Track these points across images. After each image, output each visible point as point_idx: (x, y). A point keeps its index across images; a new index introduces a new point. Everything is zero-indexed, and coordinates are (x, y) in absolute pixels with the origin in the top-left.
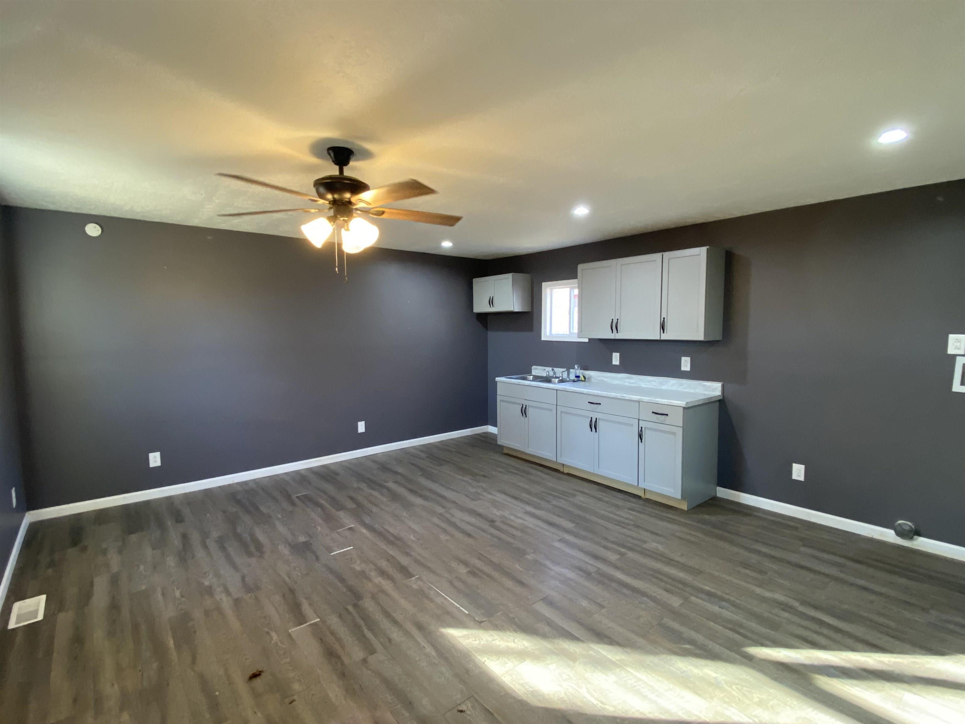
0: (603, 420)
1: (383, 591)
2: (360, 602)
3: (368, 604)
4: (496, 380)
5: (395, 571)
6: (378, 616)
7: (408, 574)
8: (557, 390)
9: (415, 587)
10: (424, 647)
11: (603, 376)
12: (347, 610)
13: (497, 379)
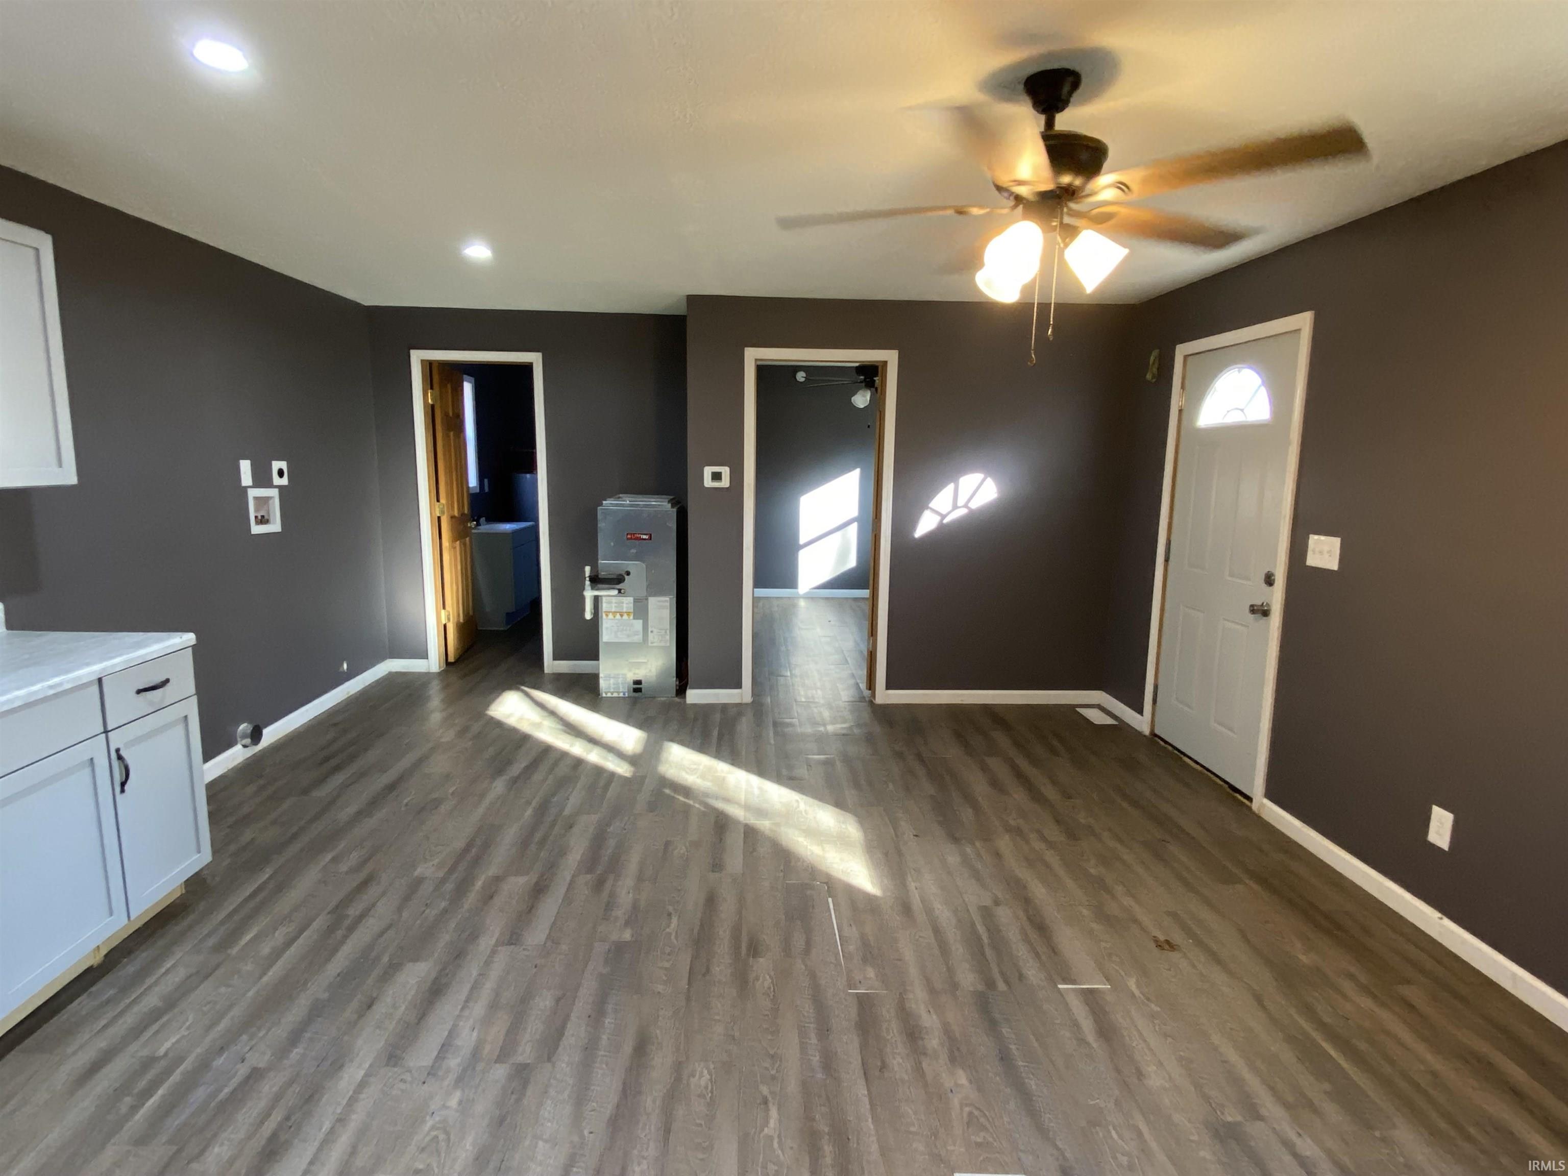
1: (932, 991)
2: (981, 987)
3: (968, 979)
5: (885, 1025)
6: (958, 949)
7: (865, 1004)
9: (871, 973)
10: (916, 889)
12: (1007, 982)
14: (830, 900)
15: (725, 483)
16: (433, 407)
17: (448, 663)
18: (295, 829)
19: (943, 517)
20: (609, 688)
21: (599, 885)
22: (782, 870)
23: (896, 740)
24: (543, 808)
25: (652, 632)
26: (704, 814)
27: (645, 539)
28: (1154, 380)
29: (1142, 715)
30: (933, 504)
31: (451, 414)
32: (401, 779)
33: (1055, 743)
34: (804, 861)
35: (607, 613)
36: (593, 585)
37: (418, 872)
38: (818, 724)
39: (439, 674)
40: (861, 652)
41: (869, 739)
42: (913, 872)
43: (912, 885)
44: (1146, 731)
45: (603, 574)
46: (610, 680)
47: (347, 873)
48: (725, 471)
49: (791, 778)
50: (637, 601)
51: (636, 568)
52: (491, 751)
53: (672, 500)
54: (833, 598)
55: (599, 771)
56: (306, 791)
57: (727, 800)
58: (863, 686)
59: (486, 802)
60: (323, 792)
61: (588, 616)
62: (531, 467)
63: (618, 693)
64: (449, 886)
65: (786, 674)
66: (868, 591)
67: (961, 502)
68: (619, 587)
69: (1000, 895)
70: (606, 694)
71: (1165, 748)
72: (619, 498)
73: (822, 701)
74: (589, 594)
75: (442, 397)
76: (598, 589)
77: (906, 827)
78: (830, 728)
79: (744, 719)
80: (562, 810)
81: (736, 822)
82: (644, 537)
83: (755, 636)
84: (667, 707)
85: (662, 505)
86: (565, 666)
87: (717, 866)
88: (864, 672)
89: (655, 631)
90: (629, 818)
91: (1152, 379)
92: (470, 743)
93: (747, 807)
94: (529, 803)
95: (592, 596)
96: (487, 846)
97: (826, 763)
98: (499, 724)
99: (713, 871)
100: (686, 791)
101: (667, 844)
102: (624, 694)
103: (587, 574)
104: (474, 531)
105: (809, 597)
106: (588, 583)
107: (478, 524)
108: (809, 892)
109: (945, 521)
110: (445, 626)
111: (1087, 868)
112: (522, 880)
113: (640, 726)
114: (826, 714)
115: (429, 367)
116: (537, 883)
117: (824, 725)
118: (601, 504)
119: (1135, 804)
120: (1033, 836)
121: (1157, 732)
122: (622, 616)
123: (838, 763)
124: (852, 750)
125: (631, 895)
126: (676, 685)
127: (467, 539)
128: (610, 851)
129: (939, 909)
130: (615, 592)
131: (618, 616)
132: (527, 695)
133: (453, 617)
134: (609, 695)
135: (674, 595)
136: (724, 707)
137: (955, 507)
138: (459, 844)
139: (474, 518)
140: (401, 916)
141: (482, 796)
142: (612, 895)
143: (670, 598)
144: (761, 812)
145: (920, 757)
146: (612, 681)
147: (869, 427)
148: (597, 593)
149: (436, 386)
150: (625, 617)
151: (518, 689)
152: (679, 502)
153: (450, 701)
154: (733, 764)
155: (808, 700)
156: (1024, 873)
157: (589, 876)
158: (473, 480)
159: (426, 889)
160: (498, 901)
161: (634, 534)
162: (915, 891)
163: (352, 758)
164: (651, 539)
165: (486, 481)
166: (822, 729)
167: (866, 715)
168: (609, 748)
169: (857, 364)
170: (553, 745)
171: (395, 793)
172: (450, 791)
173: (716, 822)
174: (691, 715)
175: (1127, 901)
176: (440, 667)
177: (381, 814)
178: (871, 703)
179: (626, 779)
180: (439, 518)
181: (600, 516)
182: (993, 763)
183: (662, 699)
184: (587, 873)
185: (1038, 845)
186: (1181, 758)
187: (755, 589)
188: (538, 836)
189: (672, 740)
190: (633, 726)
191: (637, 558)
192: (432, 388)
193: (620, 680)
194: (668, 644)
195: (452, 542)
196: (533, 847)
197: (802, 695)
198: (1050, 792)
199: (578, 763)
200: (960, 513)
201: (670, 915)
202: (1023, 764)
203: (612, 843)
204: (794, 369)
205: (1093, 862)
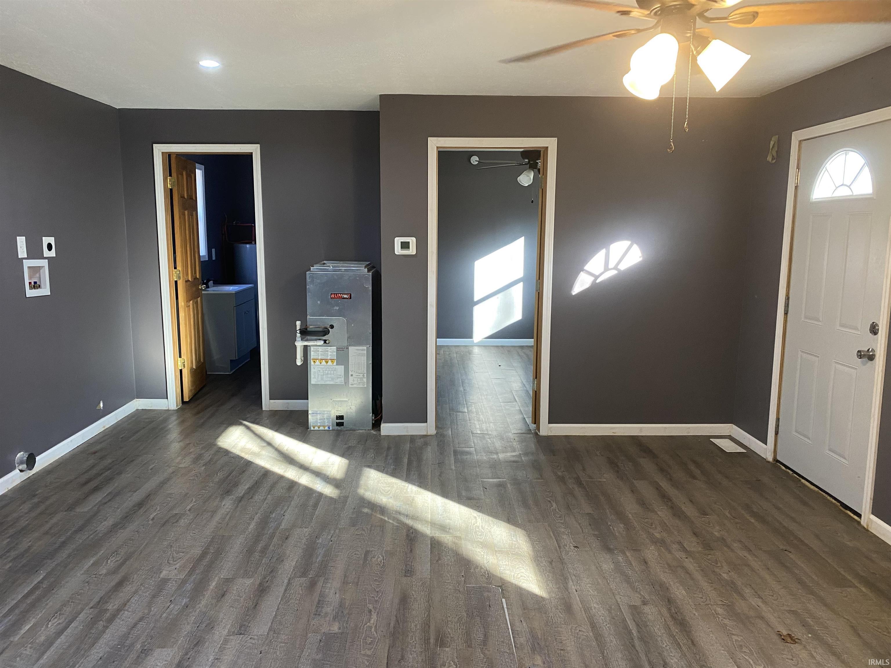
6: (612, 641)
10: (576, 591)
14: (504, 600)
15: (412, 250)
16: (171, 190)
17: (183, 402)
18: (63, 539)
19: (597, 277)
20: (317, 422)
21: (313, 584)
22: (463, 576)
23: (558, 466)
24: (264, 522)
25: (352, 375)
26: (398, 528)
27: (346, 298)
28: (774, 161)
29: (766, 444)
30: (587, 267)
31: (186, 197)
32: (148, 496)
33: (692, 467)
34: (481, 568)
35: (315, 360)
36: (303, 336)
37: (164, 574)
38: (491, 453)
39: (177, 411)
40: (527, 391)
41: (536, 466)
42: (573, 577)
43: (572, 586)
44: (770, 459)
45: (311, 328)
46: (317, 416)
47: (106, 575)
48: (412, 241)
49: (470, 499)
50: (339, 349)
51: (338, 322)
52: (220, 475)
53: (368, 265)
54: (502, 346)
55: (309, 491)
56: (71, 508)
57: (415, 518)
58: (529, 421)
59: (217, 518)
60: (86, 508)
61: (299, 362)
62: (252, 239)
63: (324, 426)
64: (189, 586)
65: (464, 410)
66: (533, 340)
67: (611, 265)
68: (324, 338)
69: (647, 597)
70: (314, 428)
71: (786, 472)
72: (324, 264)
73: (495, 433)
74: (299, 344)
75: (179, 183)
76: (307, 340)
77: (567, 540)
78: (501, 456)
79: (429, 449)
80: (280, 524)
81: (424, 535)
82: (345, 296)
83: (438, 378)
84: (363, 439)
85: (360, 270)
86: (279, 404)
87: (409, 572)
88: (530, 409)
89: (355, 375)
90: (335, 531)
91: (772, 160)
92: (203, 468)
93: (433, 524)
94: (252, 519)
95: (301, 346)
96: (219, 553)
97: (500, 485)
98: (227, 452)
99: (406, 576)
100: (382, 510)
101: (367, 553)
102: (329, 428)
103: (298, 328)
104: (203, 292)
105: (481, 345)
106: (298, 335)
107: (208, 287)
108: (486, 594)
109: (598, 281)
110: (181, 371)
111: (721, 573)
112: (249, 582)
113: (342, 455)
114: (498, 444)
115: (168, 157)
116: (260, 584)
117: (497, 453)
118: (309, 270)
119: (762, 519)
120: (675, 546)
121: (779, 458)
122: (327, 362)
123: (509, 486)
124: (520, 475)
125: (337, 595)
126: (373, 420)
127: (199, 299)
128: (320, 558)
129: (595, 608)
130: (321, 343)
131: (324, 362)
132: (248, 428)
133: (188, 364)
134: (316, 428)
135: (370, 345)
136: (412, 439)
137: (606, 269)
138: (197, 551)
139: (203, 282)
140: (150, 611)
141: (214, 512)
142: (322, 595)
143: (367, 348)
144: (444, 528)
145: (579, 482)
146: (319, 417)
147: (532, 202)
148: (306, 343)
149: (174, 174)
150: (330, 363)
151: (241, 424)
152: (374, 267)
153: (186, 434)
154: (420, 486)
155: (482, 432)
156: (666, 577)
157: (303, 579)
158: (203, 251)
159: (171, 587)
160: (229, 598)
161: (337, 294)
162: (575, 593)
163: (109, 480)
164: (351, 298)
165: (213, 250)
166: (495, 456)
167: (532, 446)
168: (317, 474)
169: (522, 150)
170: (271, 470)
171: (142, 510)
172: (188, 508)
173: (407, 535)
174: (385, 445)
175: (755, 602)
176: (177, 406)
177: (132, 527)
178: (536, 434)
179: (331, 498)
180: (176, 282)
181: (308, 280)
182: (641, 485)
183: (361, 431)
184: (300, 577)
185: (680, 555)
186: (800, 480)
187: (438, 339)
188: (259, 547)
189: (369, 467)
190: (337, 455)
191: (340, 313)
192: (170, 175)
193: (325, 416)
194: (365, 386)
195: (187, 302)
196: (257, 555)
197: (477, 427)
198: (690, 510)
199: (292, 485)
200: (612, 273)
201: (370, 611)
202: (665, 485)
203: (321, 552)
204: (469, 154)
205: (726, 568)
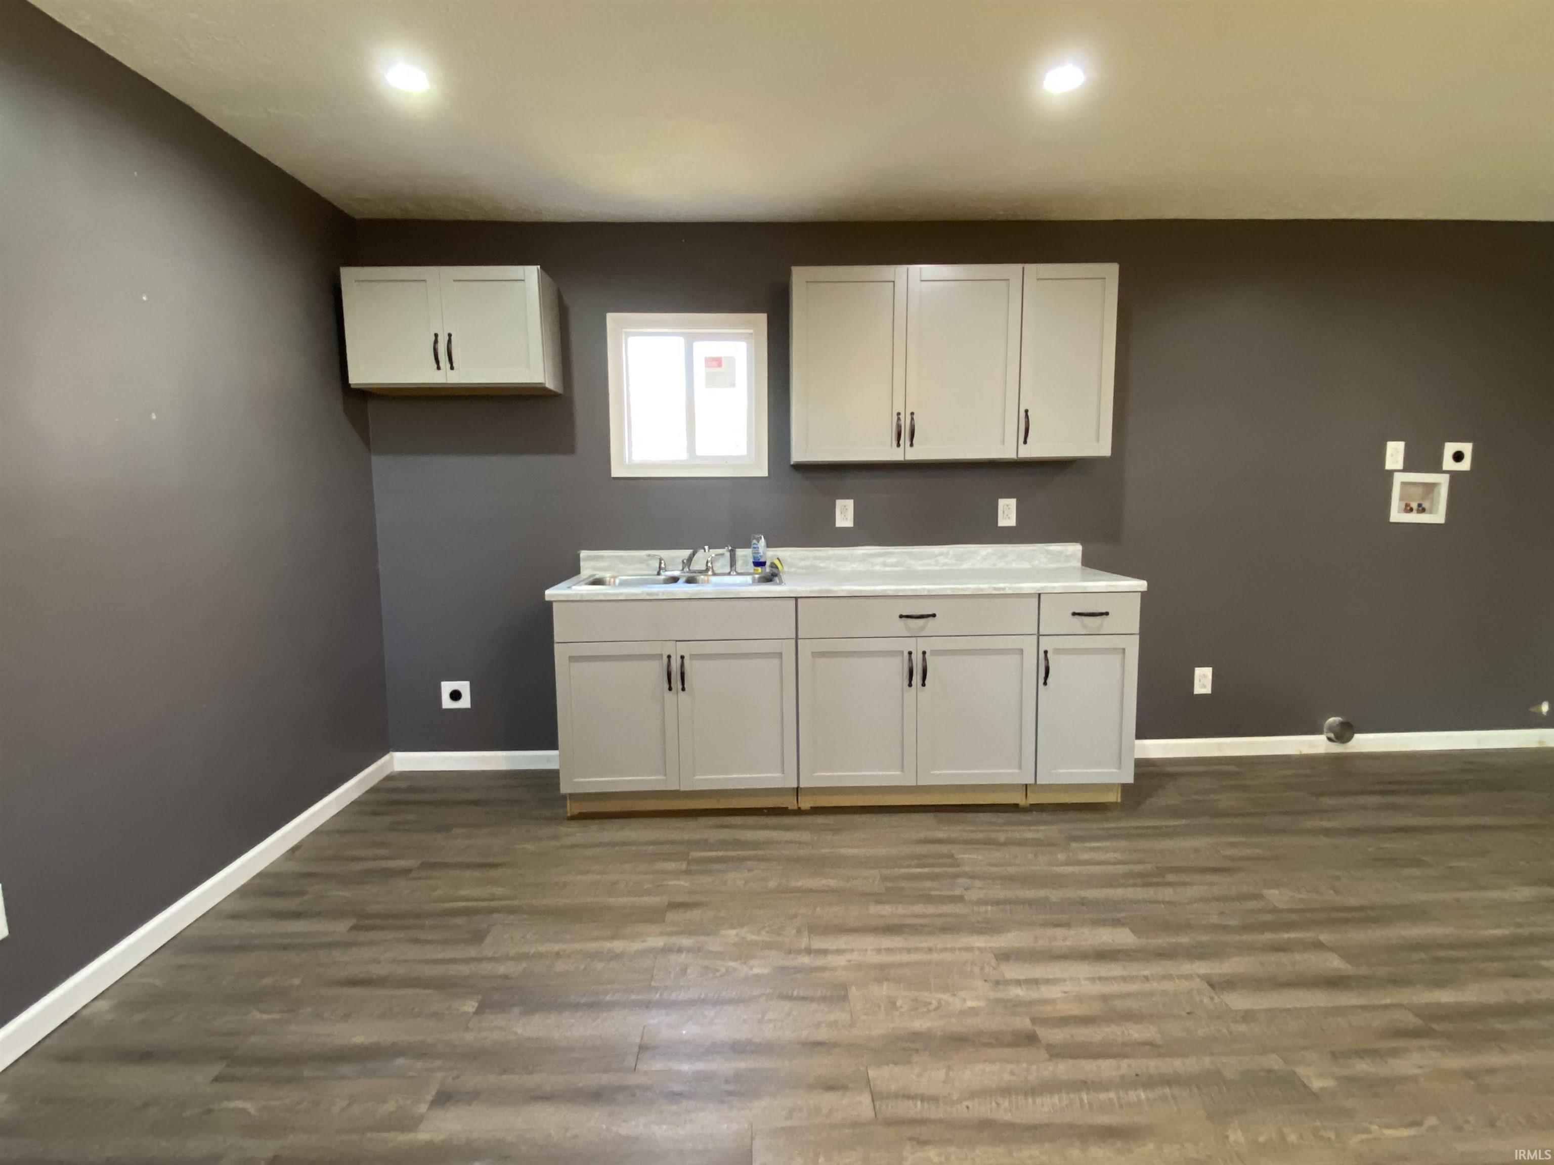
0: (937, 653)
4: (547, 599)
8: (796, 598)
11: (815, 558)
13: (551, 593)
21: (1404, 1034)
37: (1271, 892)
116: (1344, 977)
140: (1191, 904)
159: (1249, 905)
